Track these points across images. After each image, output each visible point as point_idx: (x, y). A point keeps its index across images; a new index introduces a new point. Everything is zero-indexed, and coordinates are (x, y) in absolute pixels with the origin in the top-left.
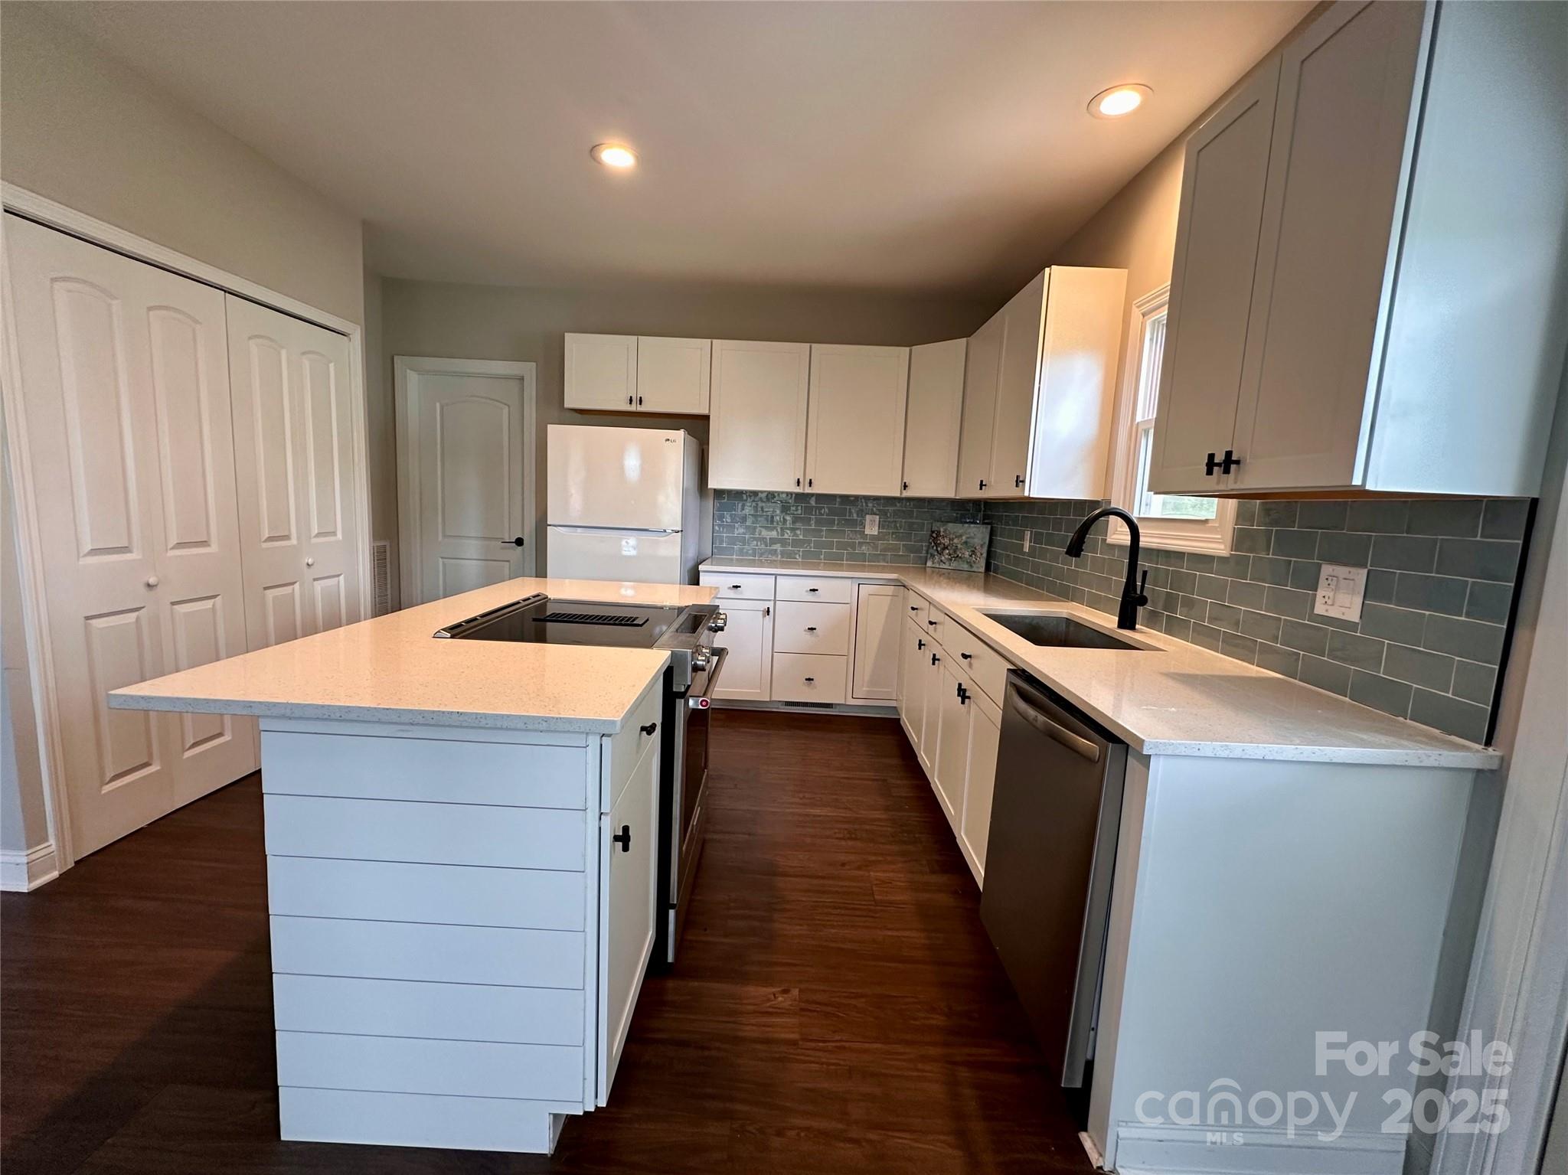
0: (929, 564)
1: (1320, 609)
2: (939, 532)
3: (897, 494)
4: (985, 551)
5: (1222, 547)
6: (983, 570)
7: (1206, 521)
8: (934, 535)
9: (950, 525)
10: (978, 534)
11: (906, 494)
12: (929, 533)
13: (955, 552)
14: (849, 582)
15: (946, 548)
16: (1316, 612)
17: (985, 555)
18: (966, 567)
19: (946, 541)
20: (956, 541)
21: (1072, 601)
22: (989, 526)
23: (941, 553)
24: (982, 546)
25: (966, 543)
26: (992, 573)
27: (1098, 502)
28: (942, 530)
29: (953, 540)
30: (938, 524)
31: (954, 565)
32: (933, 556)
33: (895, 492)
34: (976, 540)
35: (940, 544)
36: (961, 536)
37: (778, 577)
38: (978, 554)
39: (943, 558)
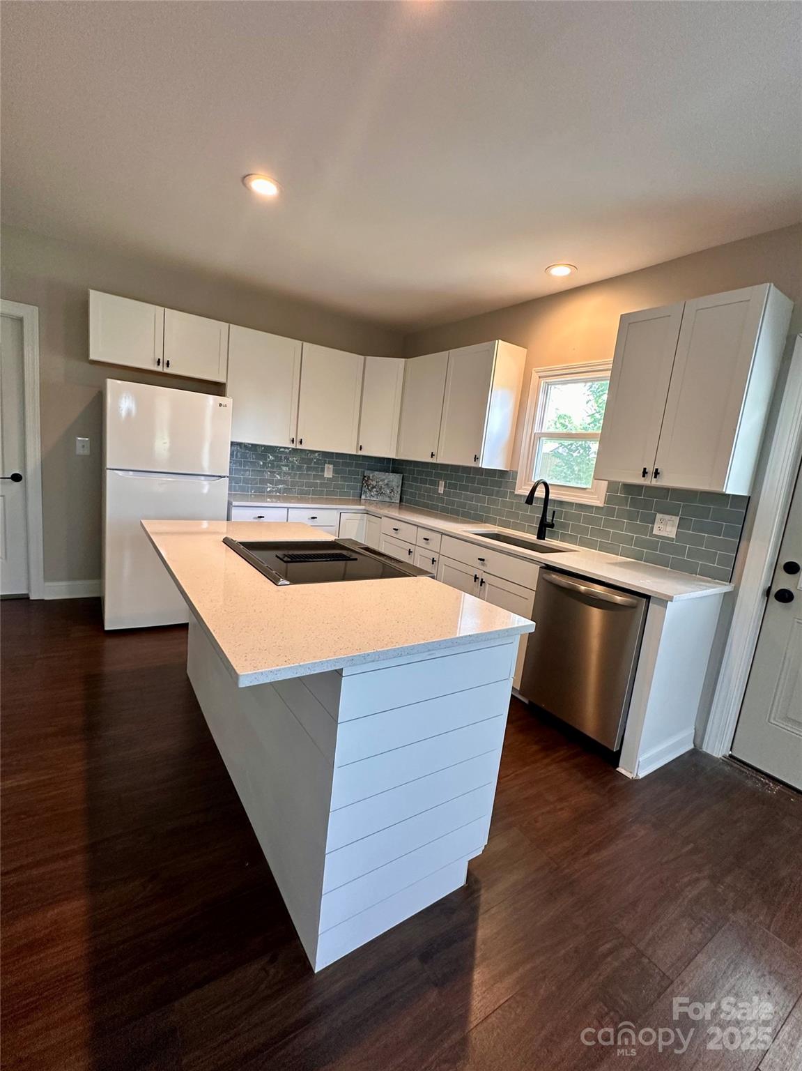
0: (363, 497)
1: (655, 532)
2: (369, 477)
3: (354, 452)
4: (399, 489)
5: (599, 502)
6: (398, 501)
7: (585, 489)
8: (366, 479)
9: (376, 473)
10: (395, 479)
11: (360, 453)
12: (362, 477)
13: (380, 490)
14: (335, 511)
15: (374, 487)
16: (654, 533)
17: (399, 492)
18: (388, 499)
19: (374, 483)
20: (380, 483)
21: (485, 523)
22: (402, 475)
23: (370, 491)
24: (398, 487)
25: (387, 484)
26: (404, 504)
27: (507, 471)
28: (371, 475)
29: (379, 482)
30: (369, 471)
31: (380, 498)
32: (365, 492)
33: (352, 451)
34: (394, 483)
35: (370, 484)
36: (384, 480)
37: (290, 510)
38: (396, 492)
39: (372, 494)
